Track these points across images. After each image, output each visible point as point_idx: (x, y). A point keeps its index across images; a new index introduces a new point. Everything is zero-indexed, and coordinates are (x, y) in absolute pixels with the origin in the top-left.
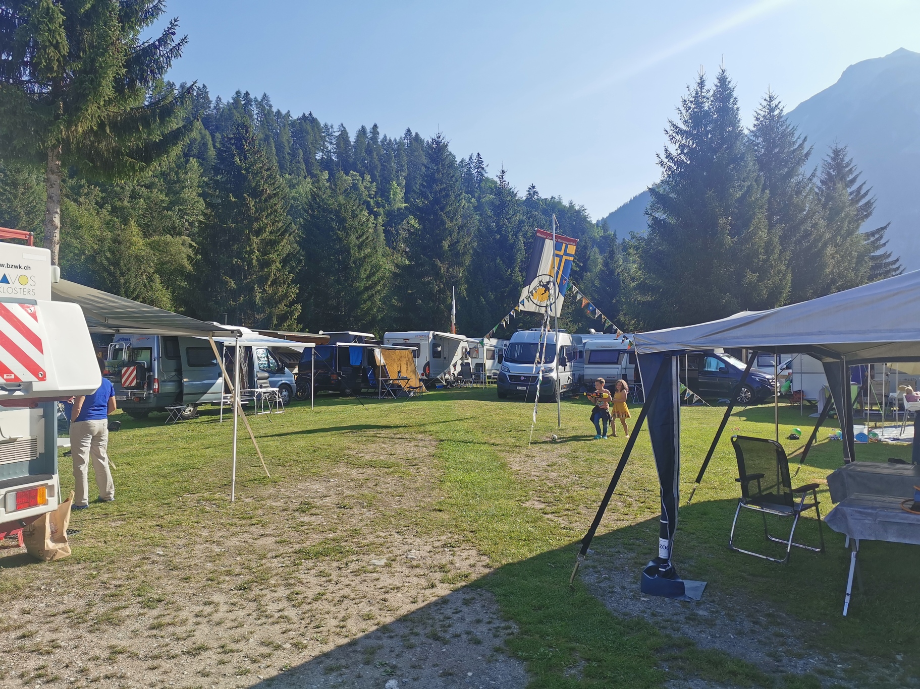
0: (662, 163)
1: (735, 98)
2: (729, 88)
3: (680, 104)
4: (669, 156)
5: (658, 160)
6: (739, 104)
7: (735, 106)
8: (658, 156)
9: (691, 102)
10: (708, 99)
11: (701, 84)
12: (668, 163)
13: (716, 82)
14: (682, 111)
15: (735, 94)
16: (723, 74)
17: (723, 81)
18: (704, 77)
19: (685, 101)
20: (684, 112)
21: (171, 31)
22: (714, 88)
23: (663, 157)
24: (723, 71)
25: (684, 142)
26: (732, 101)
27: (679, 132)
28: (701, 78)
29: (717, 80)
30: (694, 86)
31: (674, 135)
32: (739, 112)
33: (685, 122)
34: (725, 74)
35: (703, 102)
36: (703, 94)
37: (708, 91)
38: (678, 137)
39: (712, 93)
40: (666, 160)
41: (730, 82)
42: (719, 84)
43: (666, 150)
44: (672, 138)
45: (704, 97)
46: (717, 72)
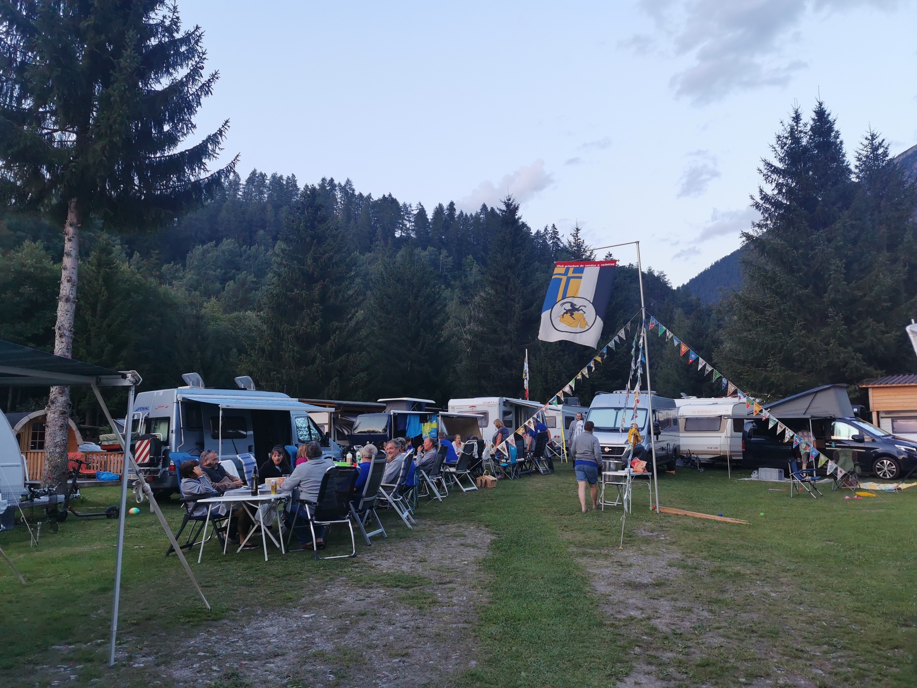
0: (757, 206)
1: (837, 132)
2: (829, 121)
3: (774, 142)
4: (765, 198)
5: (751, 202)
6: (841, 137)
7: (838, 140)
8: (752, 198)
9: (787, 138)
10: (806, 133)
11: (797, 118)
12: (764, 205)
13: (814, 115)
14: (777, 149)
15: (836, 127)
16: (820, 107)
17: (821, 115)
18: (799, 111)
19: (779, 137)
20: (779, 149)
21: (199, 66)
22: (812, 122)
23: (758, 198)
24: (821, 104)
25: (780, 181)
26: (833, 134)
27: (776, 170)
28: (796, 112)
29: (814, 113)
30: (789, 121)
31: (769, 173)
32: (843, 146)
33: (781, 160)
34: (823, 107)
35: (801, 138)
36: (799, 129)
37: (805, 125)
38: (774, 176)
39: (809, 127)
40: (761, 202)
41: (829, 115)
42: (816, 118)
43: (761, 191)
44: (767, 177)
45: (801, 132)
46: (814, 106)
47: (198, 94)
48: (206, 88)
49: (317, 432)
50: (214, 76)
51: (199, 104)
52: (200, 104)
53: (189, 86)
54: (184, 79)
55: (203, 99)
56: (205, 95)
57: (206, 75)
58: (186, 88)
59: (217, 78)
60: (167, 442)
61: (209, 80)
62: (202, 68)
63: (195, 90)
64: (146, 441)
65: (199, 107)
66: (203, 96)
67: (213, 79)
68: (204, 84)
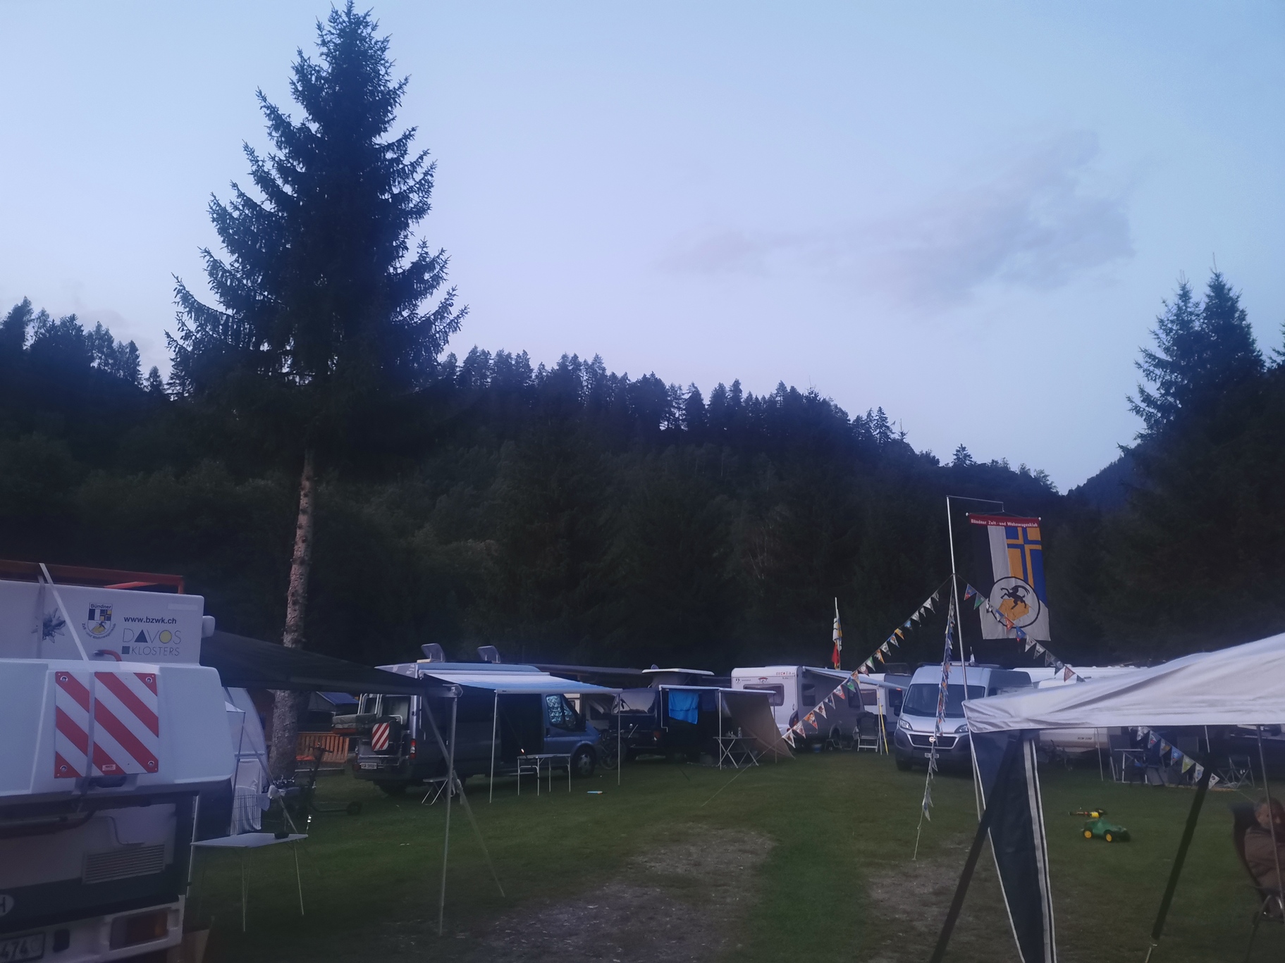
0: (1137, 410)
1: (1243, 312)
2: (1231, 298)
3: (1155, 327)
4: (1147, 399)
5: (1129, 406)
6: (1249, 319)
7: (1244, 322)
8: (1130, 399)
9: (1172, 322)
10: (1198, 315)
11: (1185, 296)
12: (1147, 409)
13: (1208, 291)
14: (1161, 336)
15: (1241, 305)
16: (1217, 280)
17: (1219, 289)
18: (1188, 286)
19: (1161, 321)
20: (1163, 336)
21: (448, 303)
22: (1207, 300)
23: (1138, 400)
24: (1218, 276)
25: (1168, 377)
26: (1237, 315)
27: (1160, 364)
28: (1183, 288)
29: (1209, 288)
30: (1173, 300)
31: (1152, 368)
32: (1252, 330)
33: (1167, 350)
34: (1220, 280)
35: (1192, 321)
36: (1189, 310)
37: (1197, 305)
38: (1158, 372)
39: (1203, 306)
40: (1143, 405)
41: (1230, 289)
42: (1212, 294)
43: (1142, 391)
44: (1148, 374)
45: (1191, 314)
46: (1208, 278)
47: (446, 332)
48: (454, 325)
49: (571, 713)
50: (463, 312)
51: (446, 342)
52: (448, 342)
53: (436, 324)
54: (432, 317)
55: (451, 337)
56: (453, 331)
57: (455, 311)
58: (434, 326)
59: (466, 313)
60: (407, 725)
61: (458, 316)
62: (451, 305)
63: (442, 327)
64: (384, 725)
65: (447, 344)
66: (451, 334)
67: (462, 314)
68: (452, 320)
